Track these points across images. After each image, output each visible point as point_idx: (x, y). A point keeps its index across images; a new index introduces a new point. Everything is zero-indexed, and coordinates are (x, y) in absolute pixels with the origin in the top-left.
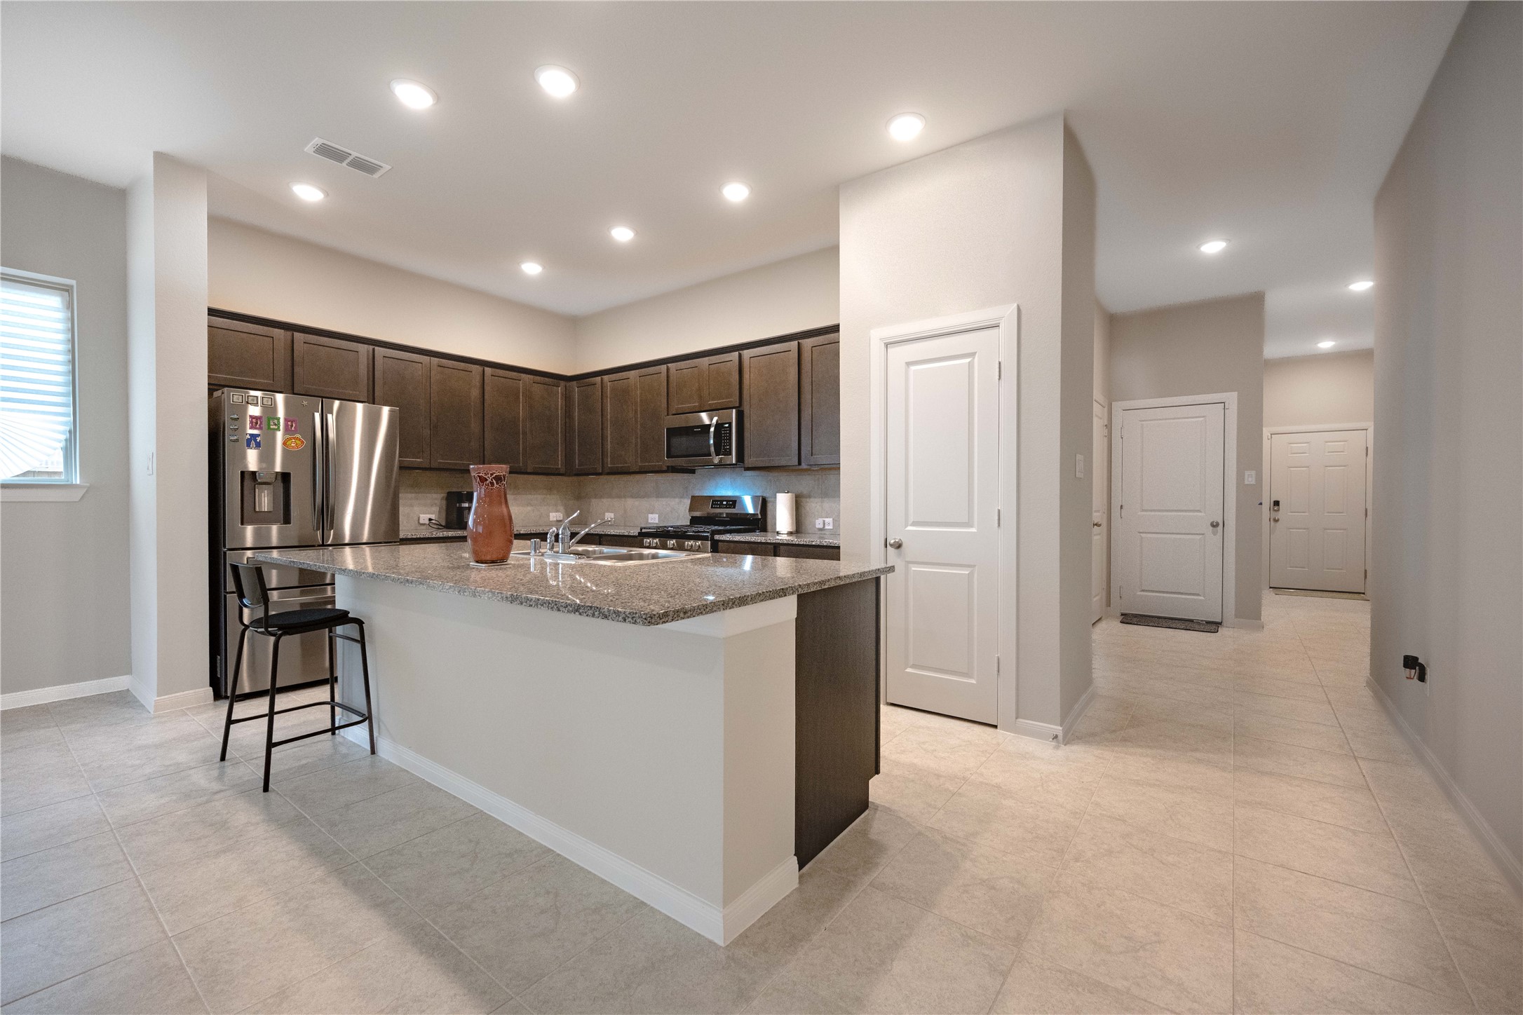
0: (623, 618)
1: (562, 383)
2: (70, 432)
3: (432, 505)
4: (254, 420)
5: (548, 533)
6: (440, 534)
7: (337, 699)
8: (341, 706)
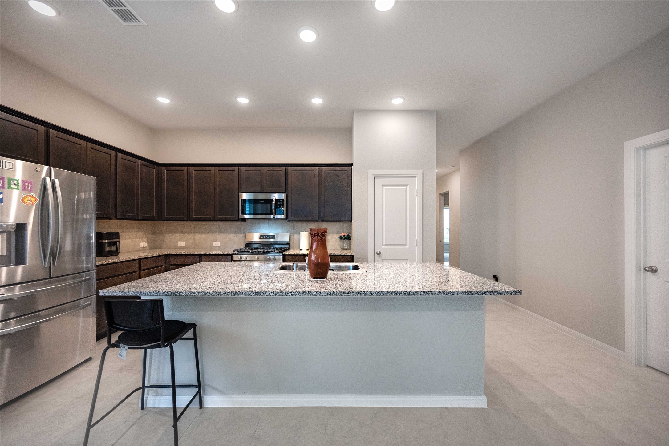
0: (510, 294)
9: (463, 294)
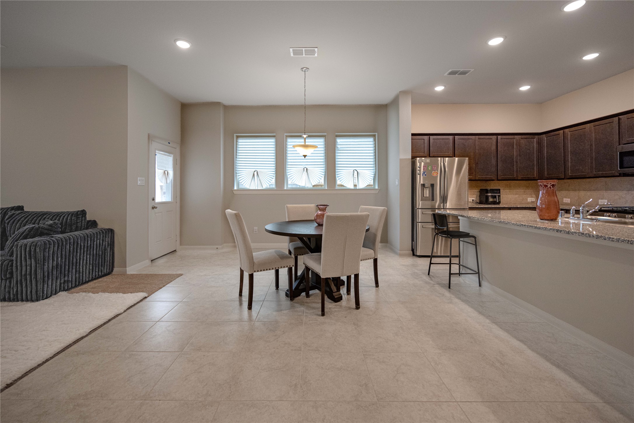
1: (536, 137)
2: (375, 174)
3: (473, 194)
4: (424, 167)
5: (570, 210)
6: (477, 206)
7: (461, 263)
8: (462, 265)
9: (625, 242)
